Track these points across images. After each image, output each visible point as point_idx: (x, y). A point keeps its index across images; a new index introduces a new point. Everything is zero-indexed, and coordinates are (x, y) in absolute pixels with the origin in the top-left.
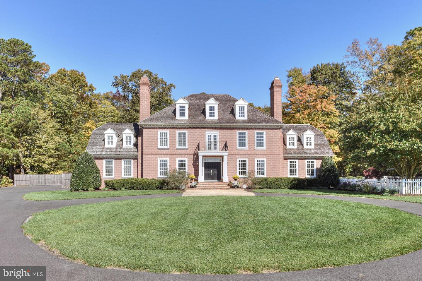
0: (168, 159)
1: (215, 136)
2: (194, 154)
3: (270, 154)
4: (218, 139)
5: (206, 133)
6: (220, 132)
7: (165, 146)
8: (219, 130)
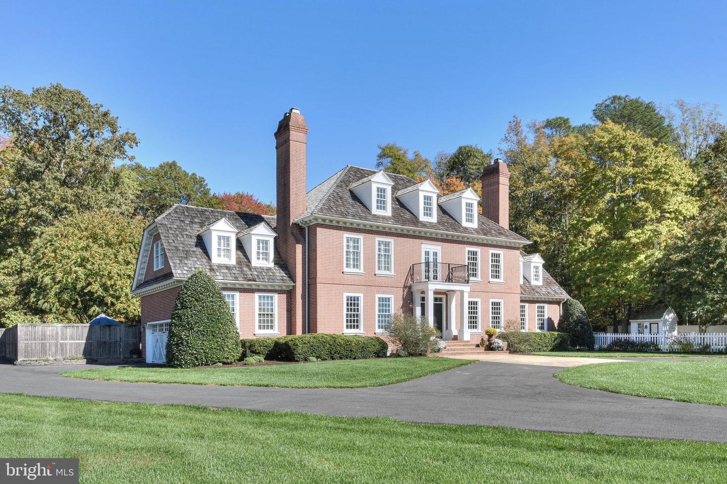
0: (361, 295)
1: (435, 254)
2: (405, 287)
3: (508, 291)
4: (439, 260)
5: (423, 246)
6: (442, 246)
7: (354, 267)
8: (441, 244)
